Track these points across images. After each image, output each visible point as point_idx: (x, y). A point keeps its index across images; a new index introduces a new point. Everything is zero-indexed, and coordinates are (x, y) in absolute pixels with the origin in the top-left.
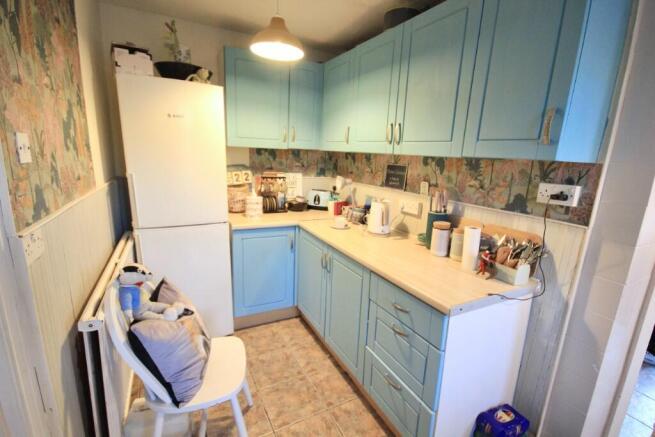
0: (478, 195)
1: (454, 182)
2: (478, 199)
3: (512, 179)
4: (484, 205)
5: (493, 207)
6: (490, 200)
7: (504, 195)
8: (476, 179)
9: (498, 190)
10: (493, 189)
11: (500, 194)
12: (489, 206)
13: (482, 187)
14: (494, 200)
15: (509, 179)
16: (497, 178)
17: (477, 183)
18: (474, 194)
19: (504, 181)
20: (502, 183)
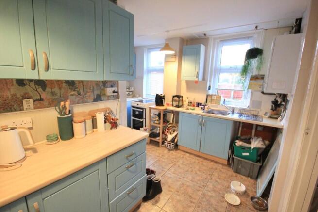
0: (78, 99)
1: (59, 94)
2: (79, 100)
3: (93, 88)
4: (83, 103)
5: (88, 102)
6: (86, 100)
7: (91, 96)
8: (74, 90)
9: (88, 94)
10: (85, 94)
11: (90, 96)
12: (86, 103)
13: (79, 94)
14: (87, 99)
15: (92, 88)
16: (87, 88)
17: (75, 93)
18: (76, 98)
19: (90, 89)
20: (89, 91)
